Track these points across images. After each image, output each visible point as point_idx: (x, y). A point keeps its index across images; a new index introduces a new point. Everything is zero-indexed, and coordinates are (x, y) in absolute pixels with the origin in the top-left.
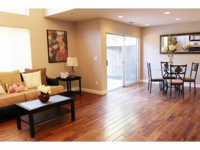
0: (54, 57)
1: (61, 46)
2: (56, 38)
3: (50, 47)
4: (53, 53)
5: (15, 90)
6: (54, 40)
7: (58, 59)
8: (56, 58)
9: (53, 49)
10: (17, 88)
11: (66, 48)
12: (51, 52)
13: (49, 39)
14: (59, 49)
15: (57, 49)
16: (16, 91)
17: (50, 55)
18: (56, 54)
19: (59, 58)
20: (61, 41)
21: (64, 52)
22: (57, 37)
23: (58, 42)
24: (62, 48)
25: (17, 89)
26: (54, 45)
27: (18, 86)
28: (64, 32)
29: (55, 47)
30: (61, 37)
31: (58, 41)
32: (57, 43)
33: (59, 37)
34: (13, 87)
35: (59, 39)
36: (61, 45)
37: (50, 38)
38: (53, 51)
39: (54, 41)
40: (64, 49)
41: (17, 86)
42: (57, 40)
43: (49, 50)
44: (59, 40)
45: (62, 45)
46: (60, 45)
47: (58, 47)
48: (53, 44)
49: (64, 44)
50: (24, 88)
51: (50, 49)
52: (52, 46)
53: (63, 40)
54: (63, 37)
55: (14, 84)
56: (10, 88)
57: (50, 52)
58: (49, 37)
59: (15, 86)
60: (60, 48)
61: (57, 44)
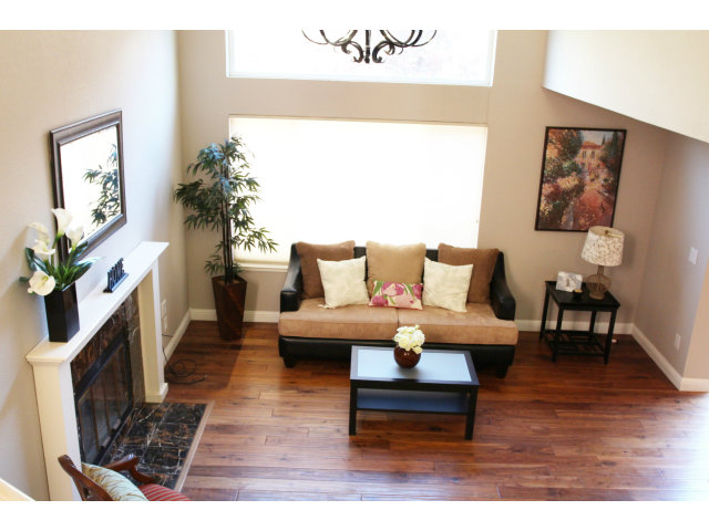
0: (557, 214)
1: (592, 180)
2: (574, 153)
3: (548, 182)
4: (554, 200)
5: (387, 302)
6: (564, 160)
7: (571, 223)
8: (564, 219)
9: (557, 188)
10: (394, 298)
11: (613, 189)
12: (548, 197)
13: (547, 157)
14: (579, 189)
15: (572, 190)
16: (390, 304)
17: (541, 208)
18: (567, 205)
19: (576, 220)
20: (595, 162)
21: (600, 200)
22: (581, 151)
23: (580, 166)
24: (594, 187)
25: (394, 300)
26: (563, 176)
27: (400, 292)
28: (612, 133)
29: (566, 183)
30: (597, 152)
31: (583, 164)
32: (576, 169)
33: (589, 152)
34: (386, 292)
35: (588, 158)
36: (593, 176)
37: (552, 153)
38: (558, 195)
39: (566, 165)
40: (602, 190)
41: (394, 292)
42: (578, 159)
43: (543, 191)
44: (587, 160)
45: (597, 177)
46: (588, 178)
47: (576, 182)
48: (560, 173)
49: (603, 174)
50: (412, 302)
51: (547, 189)
52: (555, 179)
53: (604, 160)
54: (605, 149)
55: (393, 285)
56: (378, 294)
57: (543, 198)
58: (548, 152)
59: (391, 290)
60: (587, 188)
61: (574, 173)
